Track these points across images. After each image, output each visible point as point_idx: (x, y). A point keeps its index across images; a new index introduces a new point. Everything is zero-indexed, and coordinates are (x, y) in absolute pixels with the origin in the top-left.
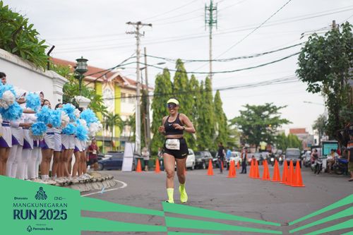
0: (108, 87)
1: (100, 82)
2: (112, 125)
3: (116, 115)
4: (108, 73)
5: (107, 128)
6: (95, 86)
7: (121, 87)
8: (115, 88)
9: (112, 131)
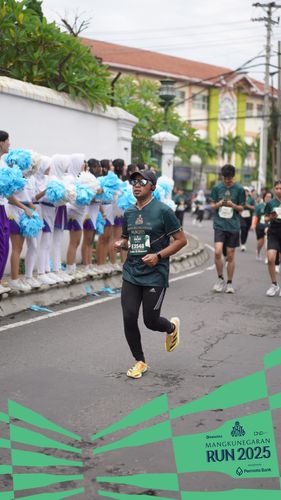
0: (227, 95)
1: (216, 87)
2: (230, 152)
3: (237, 137)
4: (229, 75)
5: (223, 156)
6: (209, 92)
7: (247, 94)
8: (238, 96)
9: (229, 158)
